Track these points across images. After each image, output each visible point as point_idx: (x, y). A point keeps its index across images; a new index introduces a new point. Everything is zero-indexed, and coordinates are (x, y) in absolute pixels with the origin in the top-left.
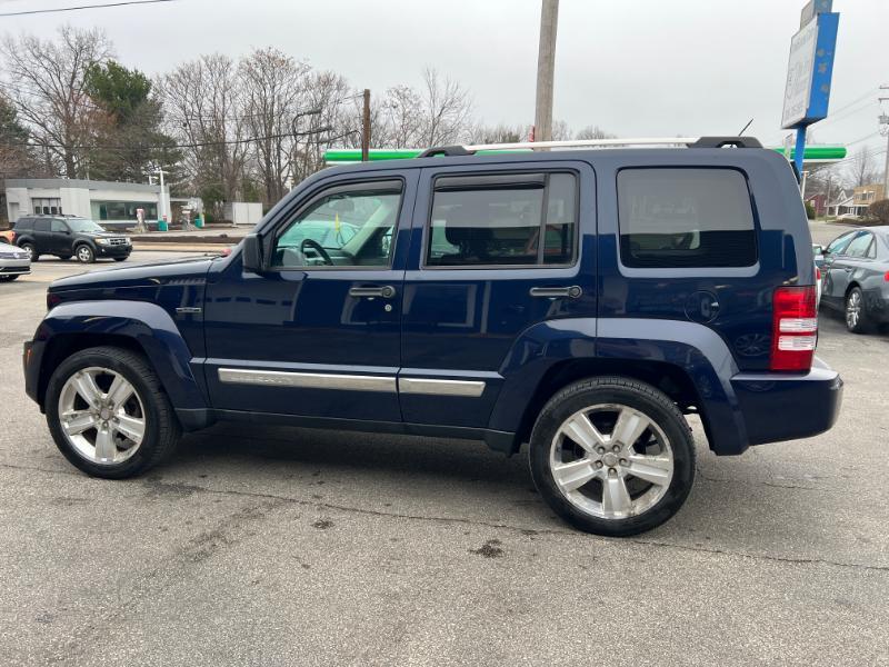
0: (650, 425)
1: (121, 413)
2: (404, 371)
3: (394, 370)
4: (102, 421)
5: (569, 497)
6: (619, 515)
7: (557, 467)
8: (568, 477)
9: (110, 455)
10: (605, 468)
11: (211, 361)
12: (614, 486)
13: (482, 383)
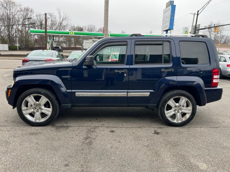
0: (187, 100)
1: (43, 107)
2: (129, 91)
3: (127, 91)
4: (36, 110)
5: (169, 119)
6: (180, 122)
7: (166, 112)
8: (168, 114)
9: (40, 119)
10: (177, 111)
11: (73, 91)
12: (179, 115)
13: (149, 93)
